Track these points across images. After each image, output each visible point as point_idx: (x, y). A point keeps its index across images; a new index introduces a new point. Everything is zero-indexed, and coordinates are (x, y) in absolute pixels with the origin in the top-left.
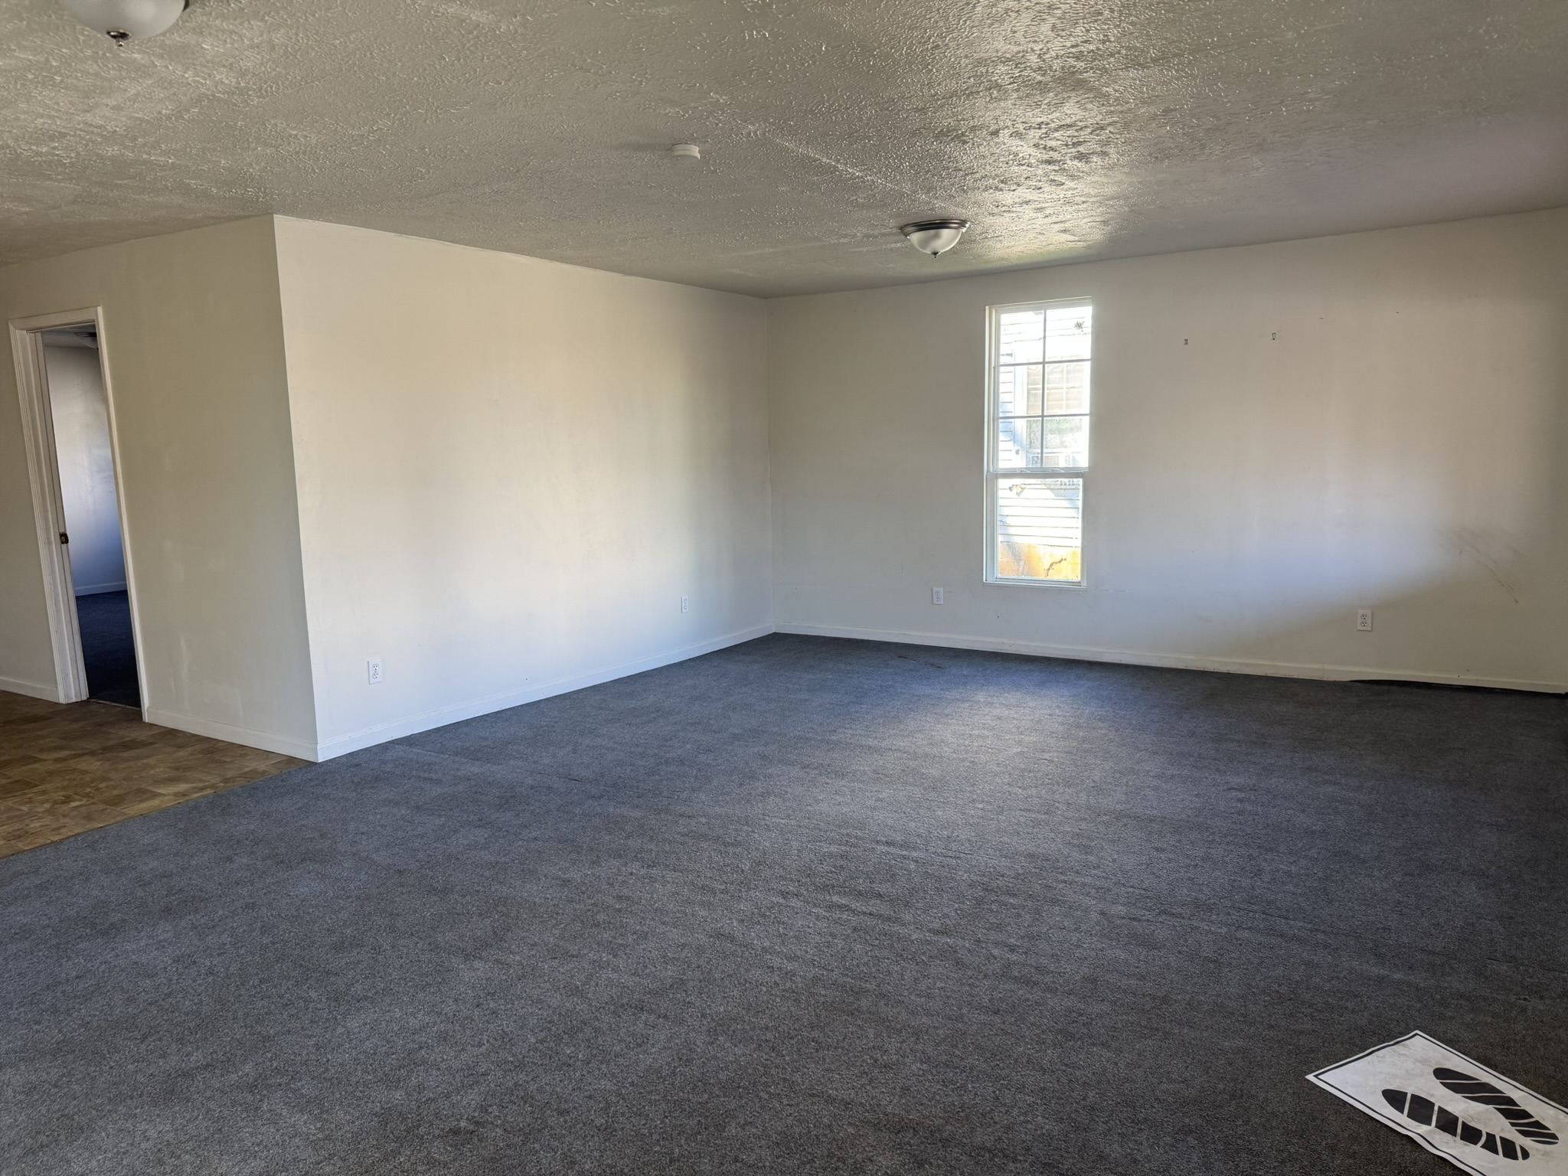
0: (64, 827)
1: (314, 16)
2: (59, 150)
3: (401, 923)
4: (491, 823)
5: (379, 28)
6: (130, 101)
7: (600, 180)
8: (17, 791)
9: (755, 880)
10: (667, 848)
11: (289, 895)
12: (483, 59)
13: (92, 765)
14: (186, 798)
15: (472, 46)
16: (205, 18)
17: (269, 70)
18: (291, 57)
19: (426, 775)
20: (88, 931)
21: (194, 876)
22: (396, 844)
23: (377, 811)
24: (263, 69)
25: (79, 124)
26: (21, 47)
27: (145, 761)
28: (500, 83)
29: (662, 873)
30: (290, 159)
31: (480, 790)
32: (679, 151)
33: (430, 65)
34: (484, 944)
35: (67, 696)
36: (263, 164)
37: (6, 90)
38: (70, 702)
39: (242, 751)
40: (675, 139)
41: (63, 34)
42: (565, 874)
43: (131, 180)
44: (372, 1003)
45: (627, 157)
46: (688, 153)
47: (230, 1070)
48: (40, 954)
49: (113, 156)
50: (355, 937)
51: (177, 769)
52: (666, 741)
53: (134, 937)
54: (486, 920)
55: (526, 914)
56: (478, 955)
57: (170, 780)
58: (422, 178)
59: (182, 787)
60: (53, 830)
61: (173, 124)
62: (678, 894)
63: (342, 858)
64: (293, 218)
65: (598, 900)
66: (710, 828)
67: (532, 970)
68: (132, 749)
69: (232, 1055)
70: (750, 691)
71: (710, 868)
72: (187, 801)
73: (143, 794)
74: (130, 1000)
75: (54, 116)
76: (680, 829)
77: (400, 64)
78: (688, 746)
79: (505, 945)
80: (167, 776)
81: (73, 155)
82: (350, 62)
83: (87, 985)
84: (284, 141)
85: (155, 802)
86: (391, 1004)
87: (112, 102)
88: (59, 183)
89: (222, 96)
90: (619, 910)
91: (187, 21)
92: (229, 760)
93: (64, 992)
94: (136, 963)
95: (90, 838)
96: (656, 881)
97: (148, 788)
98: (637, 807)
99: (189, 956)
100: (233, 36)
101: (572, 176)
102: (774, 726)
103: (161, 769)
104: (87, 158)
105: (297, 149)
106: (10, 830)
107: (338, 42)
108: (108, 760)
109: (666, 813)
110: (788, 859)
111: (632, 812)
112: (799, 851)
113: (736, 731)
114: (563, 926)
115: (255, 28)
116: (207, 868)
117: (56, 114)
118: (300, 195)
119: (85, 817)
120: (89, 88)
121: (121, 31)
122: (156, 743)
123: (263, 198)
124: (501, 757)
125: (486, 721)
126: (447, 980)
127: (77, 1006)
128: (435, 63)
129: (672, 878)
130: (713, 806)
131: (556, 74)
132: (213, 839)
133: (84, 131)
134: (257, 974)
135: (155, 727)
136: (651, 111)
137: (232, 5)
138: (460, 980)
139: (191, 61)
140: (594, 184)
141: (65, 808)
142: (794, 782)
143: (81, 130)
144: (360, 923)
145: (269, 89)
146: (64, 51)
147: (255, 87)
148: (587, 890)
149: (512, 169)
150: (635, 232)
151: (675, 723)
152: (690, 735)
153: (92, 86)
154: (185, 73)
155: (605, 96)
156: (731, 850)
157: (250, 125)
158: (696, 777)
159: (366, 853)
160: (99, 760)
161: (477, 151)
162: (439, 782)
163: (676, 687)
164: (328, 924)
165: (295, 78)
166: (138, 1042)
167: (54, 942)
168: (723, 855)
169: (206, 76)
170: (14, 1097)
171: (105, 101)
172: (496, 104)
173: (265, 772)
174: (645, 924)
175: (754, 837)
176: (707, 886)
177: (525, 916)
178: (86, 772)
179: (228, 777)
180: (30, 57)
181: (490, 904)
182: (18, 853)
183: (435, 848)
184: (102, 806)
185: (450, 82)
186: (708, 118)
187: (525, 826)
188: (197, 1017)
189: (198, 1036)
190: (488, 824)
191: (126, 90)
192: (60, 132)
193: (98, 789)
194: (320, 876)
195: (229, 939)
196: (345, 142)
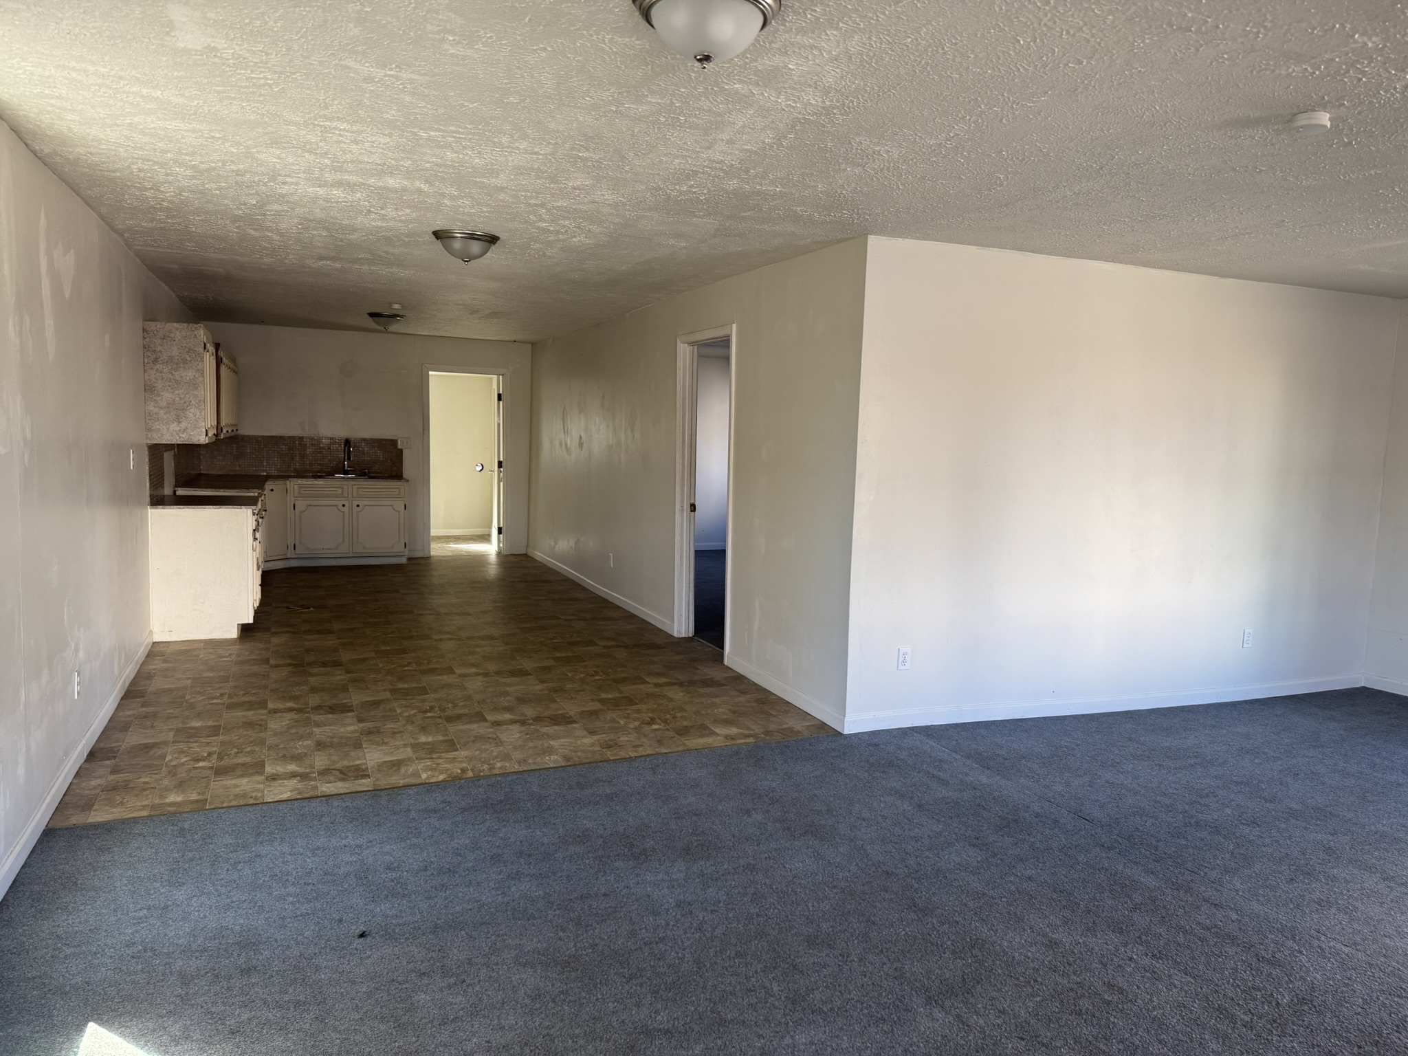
0: (642, 745)
1: (884, 14)
2: (695, 187)
3: (875, 934)
4: (987, 844)
5: (949, 16)
6: (739, 134)
7: (1197, 169)
8: (622, 706)
9: (1293, 1024)
10: (1181, 939)
11: (785, 867)
12: (1062, 34)
13: (677, 695)
14: (733, 742)
15: (1049, 20)
16: (787, 36)
17: (849, 84)
18: (868, 66)
19: (935, 772)
20: (626, 850)
21: (717, 822)
22: (891, 841)
23: (882, 799)
24: (844, 83)
25: (705, 161)
26: (652, 92)
27: (713, 699)
28: (1081, 63)
29: (1169, 971)
30: (876, 177)
31: (983, 803)
32: (1302, 120)
33: (1003, 52)
34: (950, 990)
35: (679, 632)
36: (853, 185)
37: (649, 135)
38: (680, 636)
39: (786, 707)
40: (1298, 107)
41: (678, 73)
42: (1053, 933)
43: (752, 212)
44: (824, 1020)
45: (1231, 138)
46: (1314, 122)
47: (683, 1045)
48: (587, 862)
49: (735, 189)
50: (829, 935)
51: (734, 712)
52: (1201, 797)
53: (656, 869)
54: (958, 960)
55: (1002, 968)
56: (940, 1002)
57: (728, 722)
58: (1001, 185)
59: (734, 730)
60: (634, 747)
61: (775, 152)
62: (1185, 1007)
63: (840, 841)
64: (885, 238)
65: (1085, 979)
66: (1240, 929)
67: (994, 1045)
68: (708, 686)
69: (690, 1028)
70: (1320, 756)
71: (1233, 985)
72: (733, 745)
73: (704, 730)
74: (633, 933)
75: (686, 156)
76: (1201, 918)
77: (972, 56)
78: (1228, 811)
79: (972, 1000)
80: (725, 717)
81: (705, 192)
82: (923, 62)
83: (608, 905)
84: (869, 159)
85: (709, 740)
86: (841, 1029)
87: (725, 136)
88: (702, 219)
89: (811, 118)
90: (1108, 1003)
91: (773, 42)
92: (774, 713)
93: (590, 906)
94: (649, 896)
95: (655, 761)
96: (1159, 979)
97: (709, 725)
98: (1152, 873)
99: (689, 904)
100: (814, 52)
101: (1164, 167)
102: (1349, 810)
103: (723, 710)
104: (716, 193)
105: (882, 166)
106: (607, 739)
107: (909, 40)
108: (689, 693)
109: (1186, 892)
110: (1347, 1008)
111: (1144, 877)
112: (1365, 1001)
113: (1294, 805)
114: (1038, 999)
115: (832, 38)
116: (729, 816)
117: (687, 154)
118: (889, 213)
119: (658, 741)
120: (706, 125)
121: (706, 54)
122: (726, 685)
123: (858, 219)
124: (1012, 771)
125: (1005, 726)
126: (902, 1021)
127: (594, 924)
128: (1009, 49)
129: (1181, 982)
130: (1248, 900)
131: (1148, 41)
132: (742, 788)
133: (710, 168)
134: (736, 945)
135: (730, 670)
136: (1268, 73)
137: (809, 16)
138: (916, 1026)
139: (782, 85)
140: (1190, 174)
141: (647, 729)
142: (1369, 897)
143: (707, 167)
144: (838, 920)
145: (851, 105)
146: (683, 90)
147: (838, 104)
148: (1075, 961)
149: (1095, 165)
150: (1237, 227)
151: (1216, 777)
152: (1232, 796)
153: (708, 122)
154: (778, 98)
155: (1209, 61)
156: (1266, 968)
157: (839, 145)
158: (1232, 853)
159: (862, 843)
160: (683, 691)
161: (1057, 149)
162: (945, 783)
163: (1224, 732)
164: (809, 911)
165: (873, 89)
166: (624, 980)
167: (601, 853)
168: (1254, 973)
169: (796, 99)
170: (524, 999)
171: (720, 137)
172: (1077, 90)
173: (799, 732)
174: (1136, 1034)
175: (1301, 961)
176: (1225, 1009)
177: (1000, 971)
178: (671, 700)
179: (769, 730)
180: (660, 101)
181: (967, 942)
182: (604, 761)
183: (926, 857)
184: (672, 734)
185: (1026, 70)
186: (1348, 72)
187: (1021, 860)
188: (676, 973)
189: (670, 994)
190: (984, 845)
191: (734, 123)
192: (693, 171)
193: (674, 717)
194: (816, 854)
195: (725, 897)
196: (925, 153)
